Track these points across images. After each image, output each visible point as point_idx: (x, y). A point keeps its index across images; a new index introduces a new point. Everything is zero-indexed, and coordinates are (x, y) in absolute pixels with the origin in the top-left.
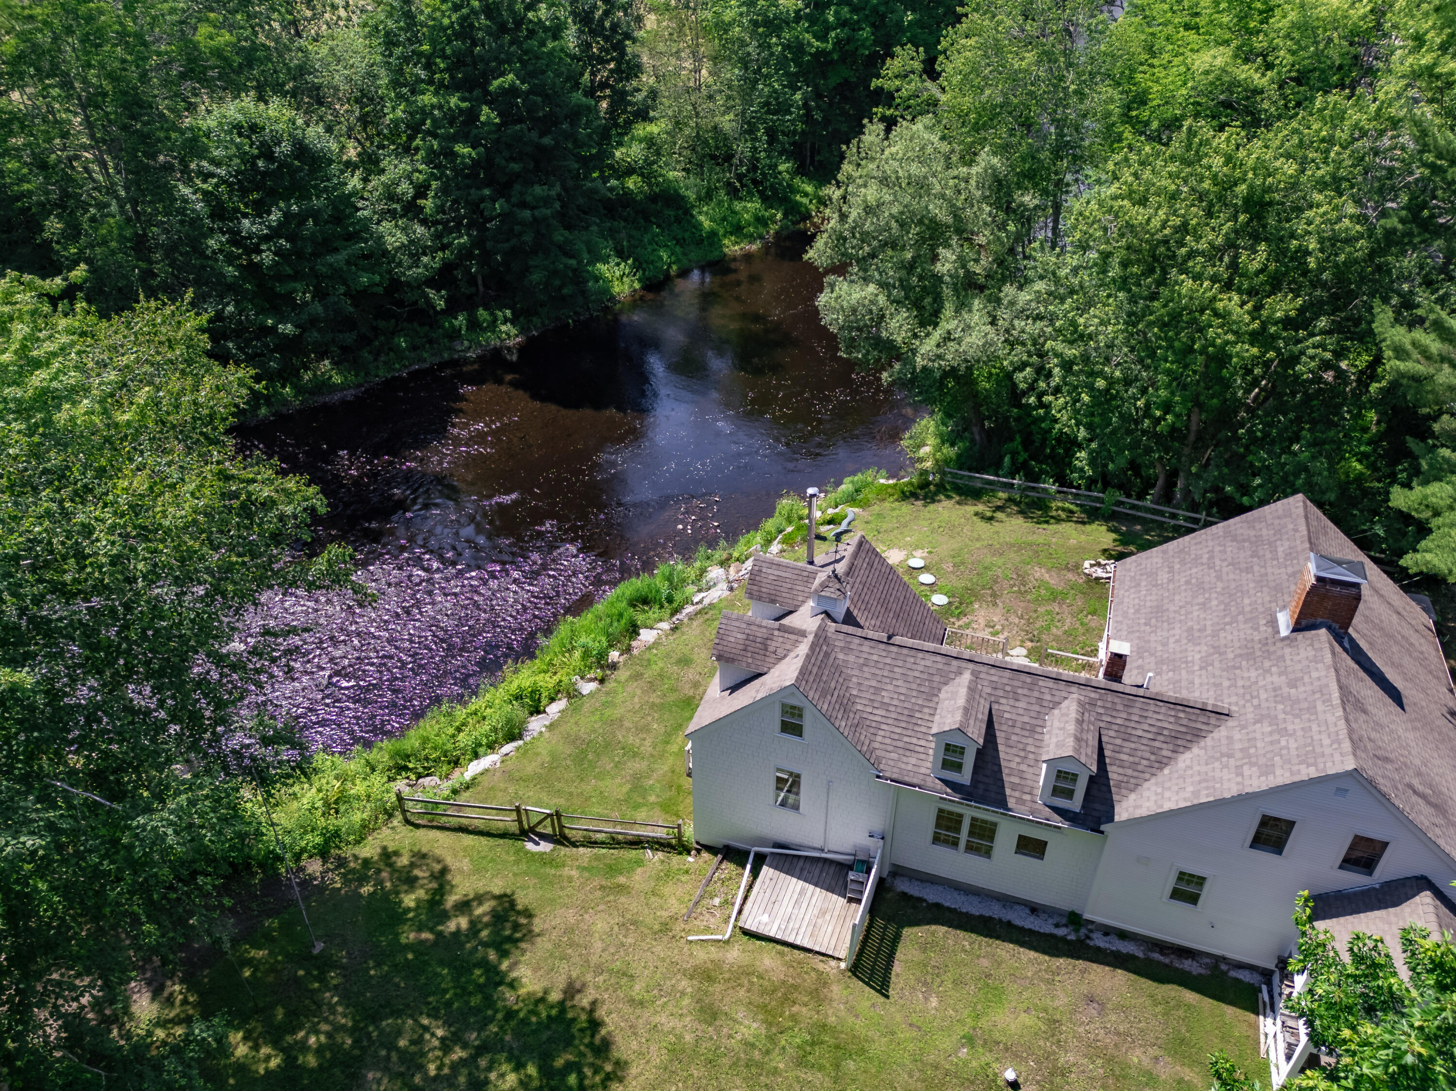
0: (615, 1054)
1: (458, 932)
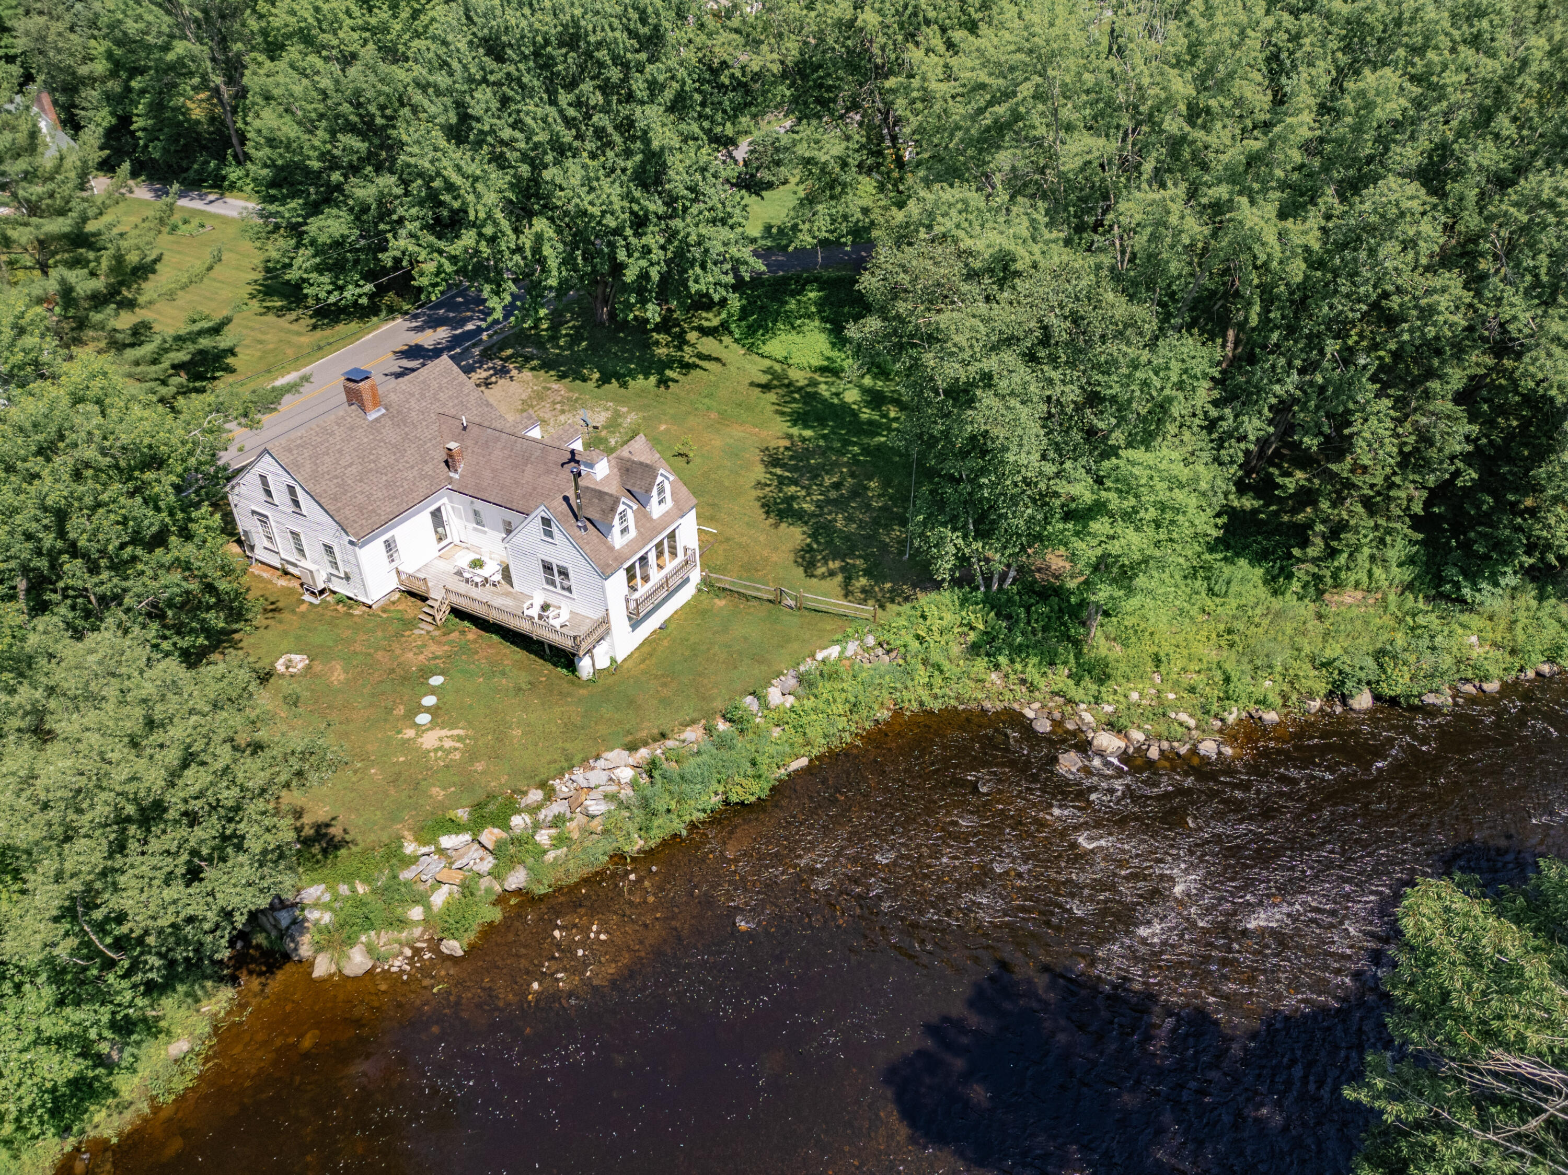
1: (834, 560)
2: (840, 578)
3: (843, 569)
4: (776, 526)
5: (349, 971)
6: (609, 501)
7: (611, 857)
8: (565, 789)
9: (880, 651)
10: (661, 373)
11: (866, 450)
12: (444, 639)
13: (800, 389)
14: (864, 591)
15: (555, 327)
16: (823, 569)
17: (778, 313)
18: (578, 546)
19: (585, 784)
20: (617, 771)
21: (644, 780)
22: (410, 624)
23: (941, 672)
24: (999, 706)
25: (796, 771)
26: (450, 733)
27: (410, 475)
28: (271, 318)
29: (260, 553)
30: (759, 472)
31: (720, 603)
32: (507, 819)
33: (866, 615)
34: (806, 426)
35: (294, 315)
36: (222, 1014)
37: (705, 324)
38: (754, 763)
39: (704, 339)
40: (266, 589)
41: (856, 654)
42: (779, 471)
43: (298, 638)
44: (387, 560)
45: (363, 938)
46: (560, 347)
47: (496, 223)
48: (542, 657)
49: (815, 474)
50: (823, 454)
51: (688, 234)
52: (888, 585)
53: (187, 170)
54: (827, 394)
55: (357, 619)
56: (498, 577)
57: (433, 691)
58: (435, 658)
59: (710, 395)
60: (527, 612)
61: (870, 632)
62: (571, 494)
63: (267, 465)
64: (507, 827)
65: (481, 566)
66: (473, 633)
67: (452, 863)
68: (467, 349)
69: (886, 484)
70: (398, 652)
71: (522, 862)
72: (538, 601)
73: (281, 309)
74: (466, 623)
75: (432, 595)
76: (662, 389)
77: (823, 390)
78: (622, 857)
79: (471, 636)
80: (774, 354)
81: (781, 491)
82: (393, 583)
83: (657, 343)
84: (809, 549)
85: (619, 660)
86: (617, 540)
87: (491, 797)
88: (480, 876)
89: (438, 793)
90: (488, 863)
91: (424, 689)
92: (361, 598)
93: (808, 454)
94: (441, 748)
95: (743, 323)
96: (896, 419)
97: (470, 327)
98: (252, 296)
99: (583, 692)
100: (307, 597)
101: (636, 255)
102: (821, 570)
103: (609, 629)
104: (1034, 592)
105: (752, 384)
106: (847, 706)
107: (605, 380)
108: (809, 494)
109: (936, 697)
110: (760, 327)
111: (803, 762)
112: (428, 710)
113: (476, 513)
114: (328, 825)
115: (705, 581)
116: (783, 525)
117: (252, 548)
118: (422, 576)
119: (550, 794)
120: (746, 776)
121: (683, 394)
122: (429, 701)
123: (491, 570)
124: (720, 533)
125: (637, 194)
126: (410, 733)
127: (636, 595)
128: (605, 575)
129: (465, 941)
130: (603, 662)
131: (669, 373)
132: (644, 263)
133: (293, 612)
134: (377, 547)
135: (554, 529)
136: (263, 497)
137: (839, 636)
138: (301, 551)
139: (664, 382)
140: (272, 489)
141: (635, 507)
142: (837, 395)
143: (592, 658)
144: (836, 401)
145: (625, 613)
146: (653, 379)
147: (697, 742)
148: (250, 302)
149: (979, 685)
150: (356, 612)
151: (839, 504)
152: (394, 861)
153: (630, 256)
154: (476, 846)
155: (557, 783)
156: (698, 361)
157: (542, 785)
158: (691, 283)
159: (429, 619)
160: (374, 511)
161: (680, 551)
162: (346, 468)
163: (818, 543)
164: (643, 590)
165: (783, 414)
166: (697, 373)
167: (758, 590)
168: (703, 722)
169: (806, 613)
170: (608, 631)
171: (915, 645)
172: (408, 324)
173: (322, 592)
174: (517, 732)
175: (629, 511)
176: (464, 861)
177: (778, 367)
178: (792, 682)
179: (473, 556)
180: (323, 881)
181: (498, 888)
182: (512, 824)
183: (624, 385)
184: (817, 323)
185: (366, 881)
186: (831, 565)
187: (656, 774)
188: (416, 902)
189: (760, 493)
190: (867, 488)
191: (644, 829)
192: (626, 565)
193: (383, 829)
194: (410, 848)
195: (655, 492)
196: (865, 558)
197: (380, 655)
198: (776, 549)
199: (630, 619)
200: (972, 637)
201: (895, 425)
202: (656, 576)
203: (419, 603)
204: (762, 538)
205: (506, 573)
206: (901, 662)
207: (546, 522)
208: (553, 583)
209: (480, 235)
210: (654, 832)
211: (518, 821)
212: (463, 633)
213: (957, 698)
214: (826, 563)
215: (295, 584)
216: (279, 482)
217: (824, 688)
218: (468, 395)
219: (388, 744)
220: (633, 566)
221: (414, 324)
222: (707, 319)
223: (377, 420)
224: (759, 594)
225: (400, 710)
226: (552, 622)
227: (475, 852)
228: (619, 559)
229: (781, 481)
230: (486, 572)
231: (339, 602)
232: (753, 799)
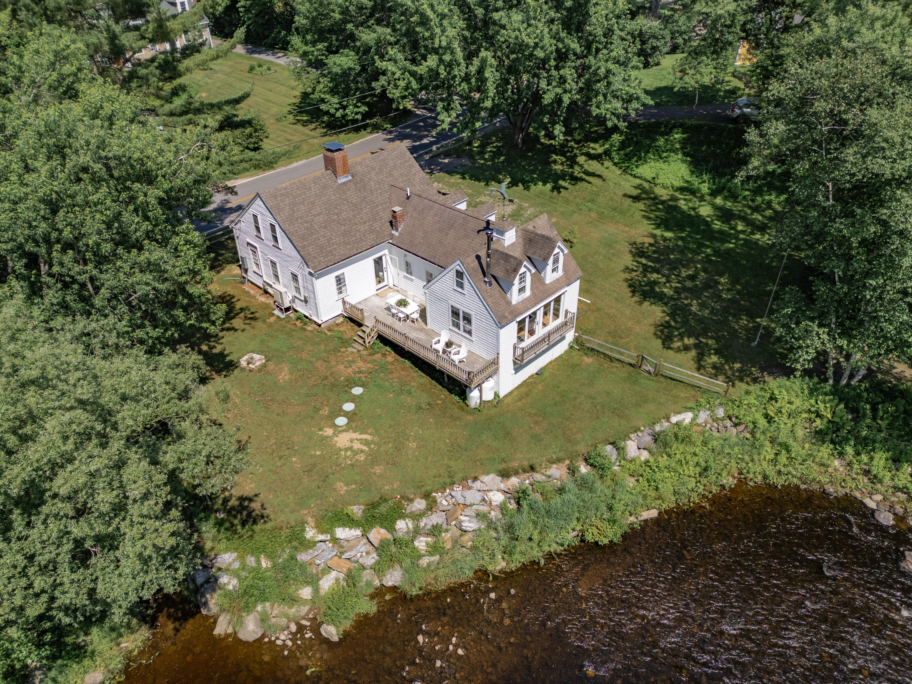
0: (627, 284)
1: (689, 337)
2: (693, 353)
3: (696, 346)
4: (640, 303)
5: (243, 635)
6: (513, 263)
7: (476, 572)
8: (445, 503)
9: (728, 423)
10: (556, 182)
11: (716, 252)
12: (369, 358)
13: (663, 202)
14: (714, 367)
15: (483, 146)
16: (679, 344)
17: (650, 147)
18: (483, 298)
19: (461, 501)
20: (490, 494)
21: (513, 506)
22: (346, 342)
23: (788, 451)
24: (841, 492)
25: (646, 521)
26: (360, 437)
27: (362, 228)
28: (299, 127)
29: (251, 276)
30: (628, 260)
31: (588, 360)
32: (393, 521)
33: (717, 389)
34: (667, 229)
35: (313, 126)
36: (136, 653)
37: (592, 152)
38: (610, 508)
39: (590, 162)
40: (250, 302)
41: (706, 422)
42: (644, 261)
43: (262, 342)
44: (336, 292)
45: (259, 608)
46: (485, 160)
47: (452, 53)
48: (441, 384)
49: (674, 266)
50: (682, 252)
51: (599, 68)
52: (737, 366)
53: (268, 37)
54: (685, 208)
55: (308, 333)
56: (416, 316)
57: (353, 399)
58: (360, 372)
59: (592, 201)
60: (434, 346)
61: (721, 404)
62: (483, 254)
63: (258, 207)
64: (391, 529)
65: (405, 306)
66: (392, 356)
67: (342, 553)
68: (421, 155)
69: (735, 281)
70: (333, 363)
71: (400, 562)
72: (444, 338)
73: (306, 121)
74: (388, 348)
75: (366, 323)
76: (555, 193)
77: (682, 204)
78: (486, 573)
79: (390, 359)
80: (644, 175)
81: (645, 276)
82: (339, 310)
83: (555, 162)
84: (667, 325)
85: (502, 395)
86: (515, 297)
87: (383, 499)
88: (364, 568)
89: (342, 488)
90: (371, 560)
91: (346, 397)
92: (314, 318)
93: (668, 250)
94: (350, 448)
95: (622, 152)
96: (743, 232)
97: (425, 141)
98: (290, 113)
99: (470, 418)
100: (277, 312)
101: (554, 83)
102: (677, 344)
103: (497, 369)
104: (882, 391)
105: (625, 195)
106: (698, 469)
107: (514, 183)
108: (668, 282)
109: (779, 472)
110: (635, 155)
111: (653, 513)
112: (346, 414)
113: (407, 264)
114: (250, 500)
115: (577, 340)
116: (646, 304)
117: (246, 271)
118: (360, 307)
119: (432, 505)
120: (602, 519)
121: (571, 198)
122: (349, 407)
123: (412, 309)
124: (593, 304)
125: (563, 35)
126: (329, 432)
127: (523, 345)
128: (501, 323)
129: (341, 629)
130: (488, 396)
131: (562, 183)
132: (559, 90)
133: (264, 321)
134: (330, 280)
135: (466, 282)
136: (255, 233)
137: (691, 404)
138: (277, 276)
139: (557, 188)
140: (260, 226)
141: (533, 271)
142: (694, 209)
143: (481, 391)
144: (693, 213)
145: (512, 358)
146: (549, 186)
147: (560, 479)
148: (288, 116)
149: (823, 469)
150: (309, 328)
151: (695, 292)
152: (295, 543)
153: (549, 84)
154: (365, 540)
155: (438, 496)
156: (584, 176)
157: (427, 496)
158: (593, 108)
159: (361, 341)
160: (331, 252)
161: (562, 314)
162: (315, 216)
163: (676, 322)
164: (528, 341)
165: (649, 218)
166: (581, 185)
167: (621, 354)
168: (567, 462)
169: (662, 379)
170: (496, 371)
171: (762, 422)
172: (385, 136)
173: (287, 309)
174: (413, 445)
175: (528, 274)
176: (353, 553)
177: (646, 185)
178: (648, 439)
179: (399, 297)
180: (236, 550)
181: (377, 583)
182: (397, 527)
183: (527, 188)
184: (680, 156)
185: (271, 556)
186: (686, 341)
187: (524, 503)
188: (308, 583)
189: (627, 276)
190: (718, 283)
191: (508, 552)
192: (518, 319)
193: (292, 512)
194: (310, 533)
195: (551, 261)
196: (717, 339)
197: (318, 364)
198: (639, 322)
199: (515, 363)
200: (819, 424)
201: (742, 236)
202: (540, 332)
203: (356, 327)
204: (628, 312)
205: (423, 313)
206: (748, 436)
207: (459, 274)
208: (457, 326)
209: (441, 61)
210: (517, 556)
211: (401, 525)
212: (384, 355)
213: (800, 479)
214: (682, 339)
215: (270, 301)
216: (265, 221)
217: (677, 449)
218: (415, 174)
219: (310, 438)
220: (523, 320)
221: (389, 137)
222: (593, 149)
223: (344, 183)
224: (622, 358)
225: (325, 411)
226: (453, 357)
227: (363, 547)
228: (515, 312)
229: (646, 268)
230: (408, 310)
231: (298, 318)
232: (606, 541)
